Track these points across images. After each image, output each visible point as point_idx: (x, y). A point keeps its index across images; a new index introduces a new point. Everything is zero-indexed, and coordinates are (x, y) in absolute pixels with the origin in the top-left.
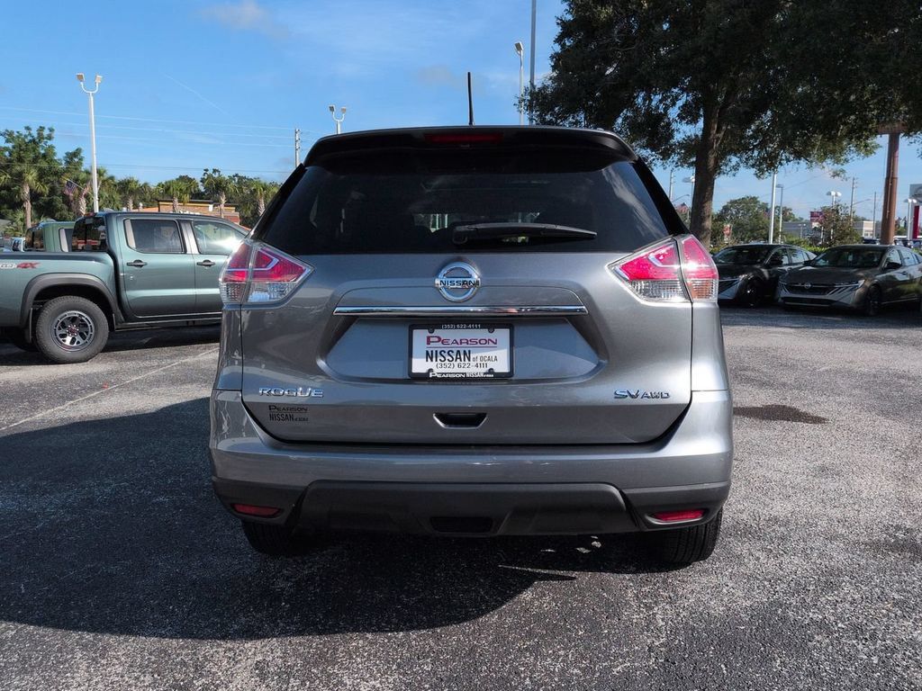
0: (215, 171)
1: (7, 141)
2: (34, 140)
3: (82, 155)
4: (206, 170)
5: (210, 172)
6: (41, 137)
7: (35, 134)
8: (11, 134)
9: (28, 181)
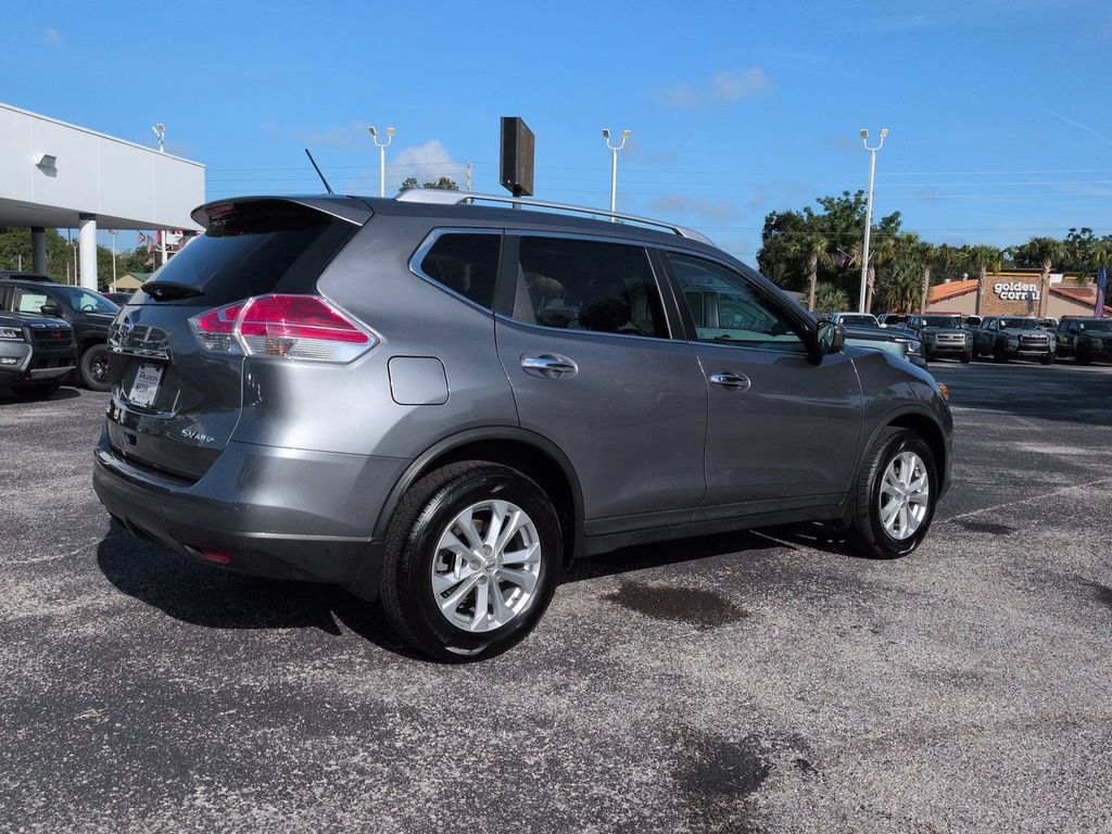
0: (1084, 230)
1: (826, 209)
2: (850, 206)
3: (900, 219)
4: (1073, 230)
5: (1078, 232)
6: (858, 201)
7: (852, 199)
8: (831, 201)
9: (816, 251)
